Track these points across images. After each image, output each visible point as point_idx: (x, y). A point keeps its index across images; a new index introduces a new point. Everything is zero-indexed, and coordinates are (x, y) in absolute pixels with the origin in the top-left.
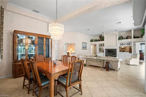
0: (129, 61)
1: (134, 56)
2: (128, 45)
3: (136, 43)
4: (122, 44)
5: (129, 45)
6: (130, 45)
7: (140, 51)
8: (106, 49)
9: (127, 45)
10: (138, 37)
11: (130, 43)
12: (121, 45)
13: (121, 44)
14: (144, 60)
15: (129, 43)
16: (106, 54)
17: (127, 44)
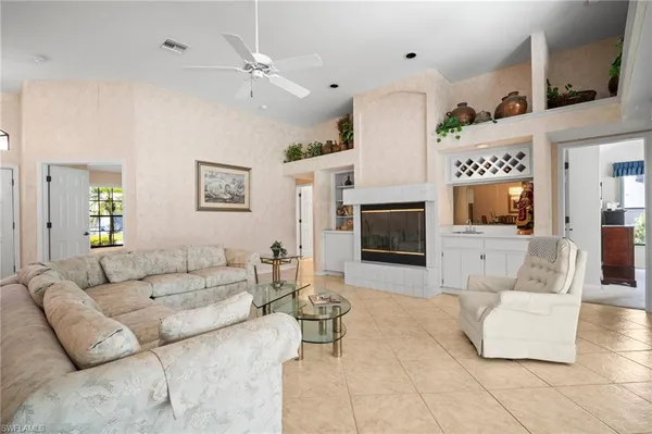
0: (481, 320)
1: (536, 260)
2: (508, 170)
3: (575, 154)
4: (468, 167)
5: (514, 173)
6: (522, 168)
7: (611, 218)
8: (364, 207)
9: (501, 173)
10: (588, 96)
11: (521, 156)
12: (459, 175)
13: (459, 164)
14: (634, 284)
15: (514, 157)
16: (364, 245)
17: (501, 165)
